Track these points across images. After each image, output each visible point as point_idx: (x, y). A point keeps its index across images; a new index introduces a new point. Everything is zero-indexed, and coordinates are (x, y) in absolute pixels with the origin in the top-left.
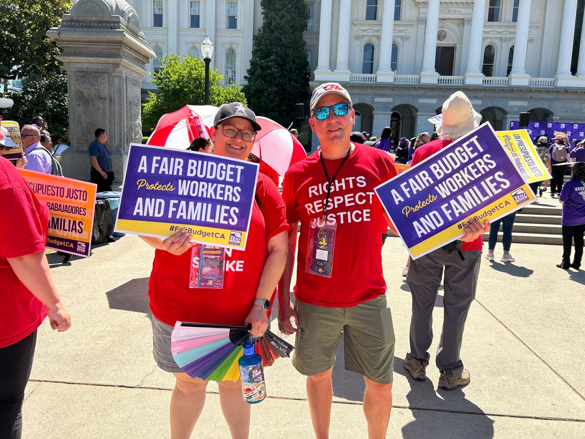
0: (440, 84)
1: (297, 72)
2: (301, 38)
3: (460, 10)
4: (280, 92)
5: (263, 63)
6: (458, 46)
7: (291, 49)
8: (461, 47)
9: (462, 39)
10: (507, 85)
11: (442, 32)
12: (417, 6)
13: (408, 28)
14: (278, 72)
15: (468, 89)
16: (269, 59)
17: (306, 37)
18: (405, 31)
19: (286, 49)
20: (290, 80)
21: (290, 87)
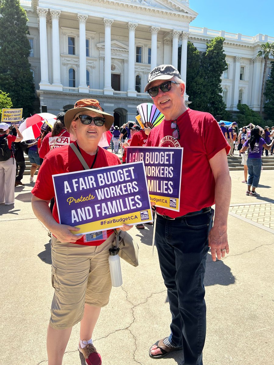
0: (115, 95)
1: (27, 83)
2: (28, 61)
3: (122, 54)
4: (16, 95)
5: (2, 76)
6: (122, 74)
7: (21, 68)
8: (124, 75)
9: (124, 70)
10: (148, 98)
11: (113, 66)
12: (98, 49)
13: (94, 62)
14: (13, 83)
15: (130, 99)
16: (6, 73)
17: (31, 60)
18: (93, 63)
19: (17, 68)
20: (23, 88)
21: (23, 93)
